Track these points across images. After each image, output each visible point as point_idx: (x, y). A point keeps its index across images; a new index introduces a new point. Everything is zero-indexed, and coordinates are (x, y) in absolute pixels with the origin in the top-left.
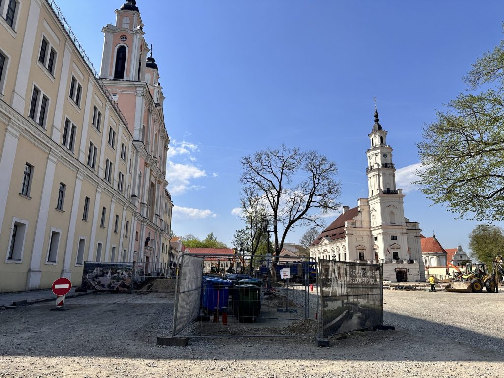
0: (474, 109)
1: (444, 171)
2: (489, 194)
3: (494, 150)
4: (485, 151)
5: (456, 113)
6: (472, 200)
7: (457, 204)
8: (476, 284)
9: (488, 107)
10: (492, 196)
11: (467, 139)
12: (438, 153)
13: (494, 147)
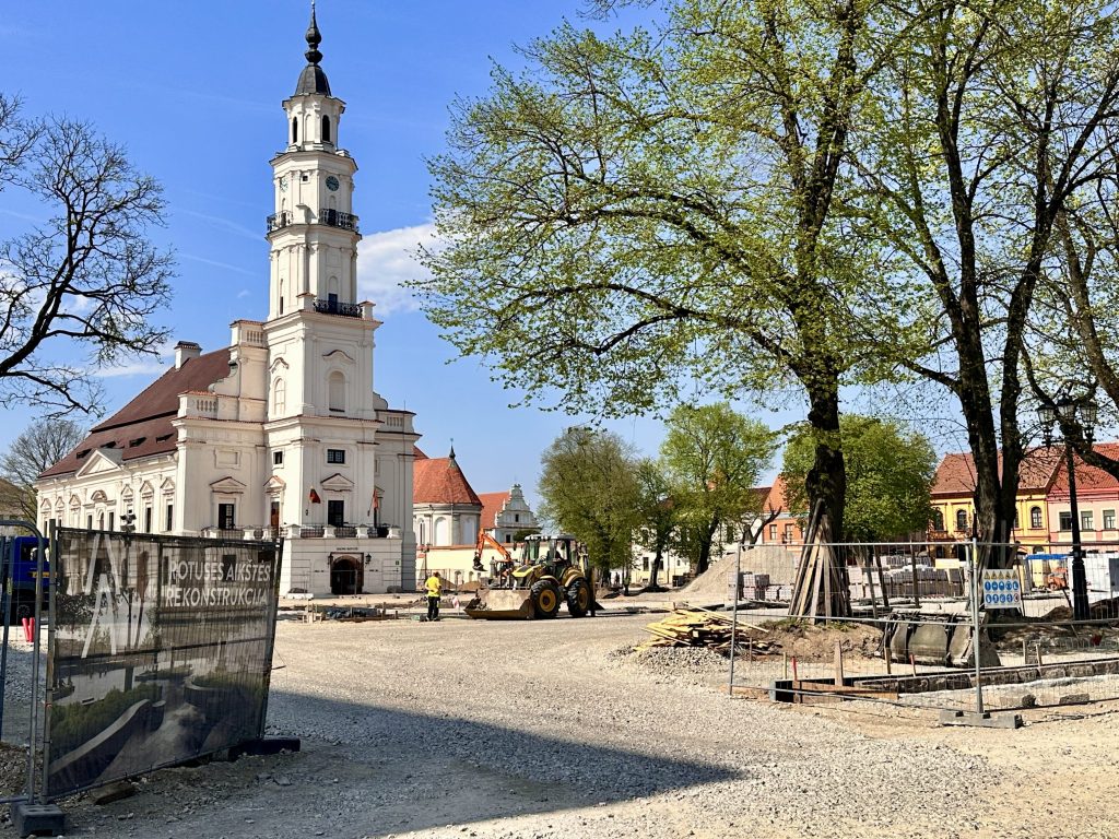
0: (594, 81)
1: (496, 258)
2: (601, 340)
3: (628, 213)
4: (607, 213)
5: (547, 83)
6: (560, 352)
7: (519, 363)
8: (546, 593)
9: (628, 82)
10: (609, 346)
11: (565, 168)
12: (485, 200)
13: (629, 204)
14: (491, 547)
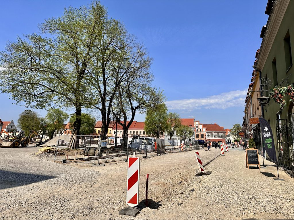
0: (40, 45)
1: (13, 74)
2: (36, 94)
3: (44, 71)
4: (40, 70)
5: (30, 43)
6: (26, 95)
7: (17, 96)
8: (16, 142)
9: (47, 47)
10: (37, 95)
11: (32, 60)
12: (12, 62)
13: (45, 69)
14: (4, 133)
